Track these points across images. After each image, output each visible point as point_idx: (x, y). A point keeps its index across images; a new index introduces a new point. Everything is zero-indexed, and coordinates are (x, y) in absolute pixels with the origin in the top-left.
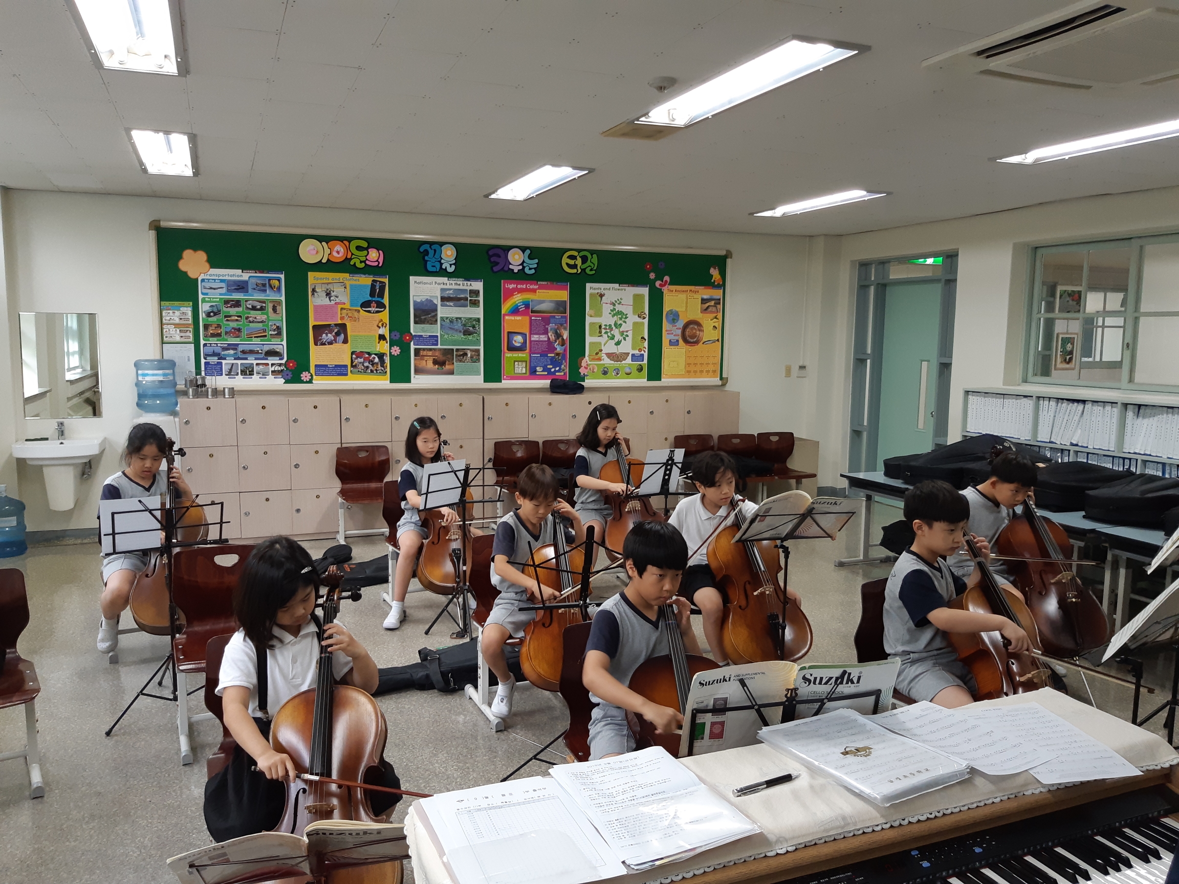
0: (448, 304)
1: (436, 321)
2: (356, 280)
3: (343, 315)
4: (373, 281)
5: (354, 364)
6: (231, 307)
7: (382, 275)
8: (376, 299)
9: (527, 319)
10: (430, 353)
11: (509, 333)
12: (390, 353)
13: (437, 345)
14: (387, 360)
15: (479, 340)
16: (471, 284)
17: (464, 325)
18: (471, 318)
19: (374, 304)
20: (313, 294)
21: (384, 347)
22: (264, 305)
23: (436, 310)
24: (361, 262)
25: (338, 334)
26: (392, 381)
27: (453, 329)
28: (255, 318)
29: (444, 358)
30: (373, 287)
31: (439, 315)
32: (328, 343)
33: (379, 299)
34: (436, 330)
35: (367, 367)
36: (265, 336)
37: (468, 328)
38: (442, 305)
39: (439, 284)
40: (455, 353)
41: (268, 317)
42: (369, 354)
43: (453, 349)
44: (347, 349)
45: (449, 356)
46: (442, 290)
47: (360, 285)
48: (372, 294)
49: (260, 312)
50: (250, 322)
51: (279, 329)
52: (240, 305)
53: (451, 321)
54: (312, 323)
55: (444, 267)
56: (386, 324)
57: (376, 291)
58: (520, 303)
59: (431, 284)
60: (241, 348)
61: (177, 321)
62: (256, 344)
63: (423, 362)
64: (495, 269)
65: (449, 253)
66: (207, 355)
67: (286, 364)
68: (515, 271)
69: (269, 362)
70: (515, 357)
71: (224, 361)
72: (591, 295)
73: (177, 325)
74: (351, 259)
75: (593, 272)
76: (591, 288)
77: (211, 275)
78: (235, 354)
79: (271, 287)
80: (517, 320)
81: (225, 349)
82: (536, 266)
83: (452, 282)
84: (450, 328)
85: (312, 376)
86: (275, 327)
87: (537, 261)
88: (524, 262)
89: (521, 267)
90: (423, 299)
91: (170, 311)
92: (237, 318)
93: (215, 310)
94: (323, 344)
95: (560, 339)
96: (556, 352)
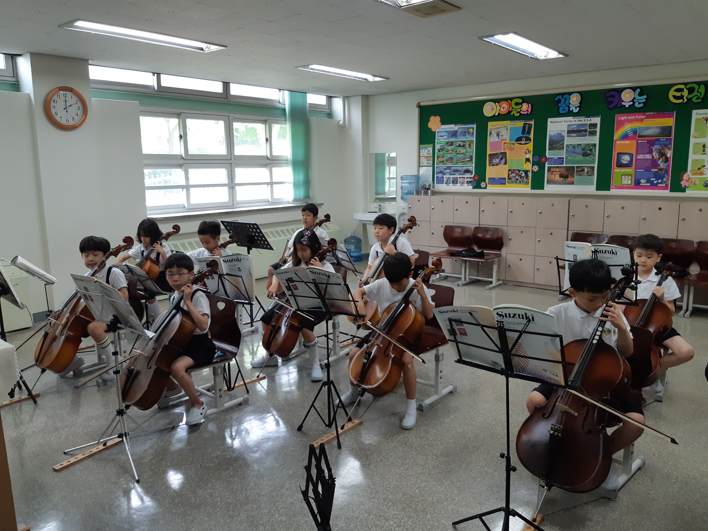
0: (572, 135)
1: (563, 147)
2: (514, 124)
3: (505, 147)
4: (525, 124)
5: (510, 177)
6: (449, 146)
7: (530, 119)
8: (525, 135)
9: (634, 142)
10: (558, 170)
11: (619, 154)
12: (532, 170)
14: (530, 174)
15: (594, 160)
16: (590, 120)
17: (583, 149)
18: (589, 144)
19: (524, 139)
20: (490, 135)
21: (528, 166)
22: (464, 144)
23: (564, 140)
24: (517, 112)
25: (501, 159)
26: (533, 188)
27: (575, 152)
28: (460, 151)
29: (567, 173)
30: (524, 127)
31: (565, 144)
32: (496, 164)
33: (527, 135)
34: (563, 154)
35: (518, 179)
36: (464, 161)
37: (587, 151)
38: (568, 137)
39: (567, 122)
40: (576, 169)
41: (466, 150)
42: (519, 171)
43: (574, 167)
45: (571, 171)
46: (569, 126)
47: (517, 128)
48: (523, 132)
49: (462, 148)
50: (458, 154)
51: (471, 157)
52: (453, 145)
53: (574, 147)
54: (489, 152)
55: (571, 109)
56: (531, 151)
57: (525, 130)
58: (629, 130)
59: (561, 122)
60: (453, 169)
61: (426, 155)
62: (460, 166)
63: (553, 176)
64: (610, 107)
65: (575, 99)
66: (437, 173)
67: (474, 178)
68: (627, 106)
69: (466, 176)
70: (623, 172)
71: (445, 176)
72: (697, 119)
73: (426, 157)
74: (512, 111)
75: (700, 100)
76: (697, 114)
77: (441, 129)
78: (450, 172)
79: (469, 133)
80: (626, 144)
81: (446, 169)
82: (644, 100)
83: (577, 120)
84: (573, 152)
85: (486, 184)
86: (469, 156)
87: (645, 97)
88: (634, 98)
89: (631, 103)
90: (556, 133)
91: (423, 150)
92: (451, 152)
93: (442, 148)
94: (493, 165)
95: (664, 157)
96: (659, 167)
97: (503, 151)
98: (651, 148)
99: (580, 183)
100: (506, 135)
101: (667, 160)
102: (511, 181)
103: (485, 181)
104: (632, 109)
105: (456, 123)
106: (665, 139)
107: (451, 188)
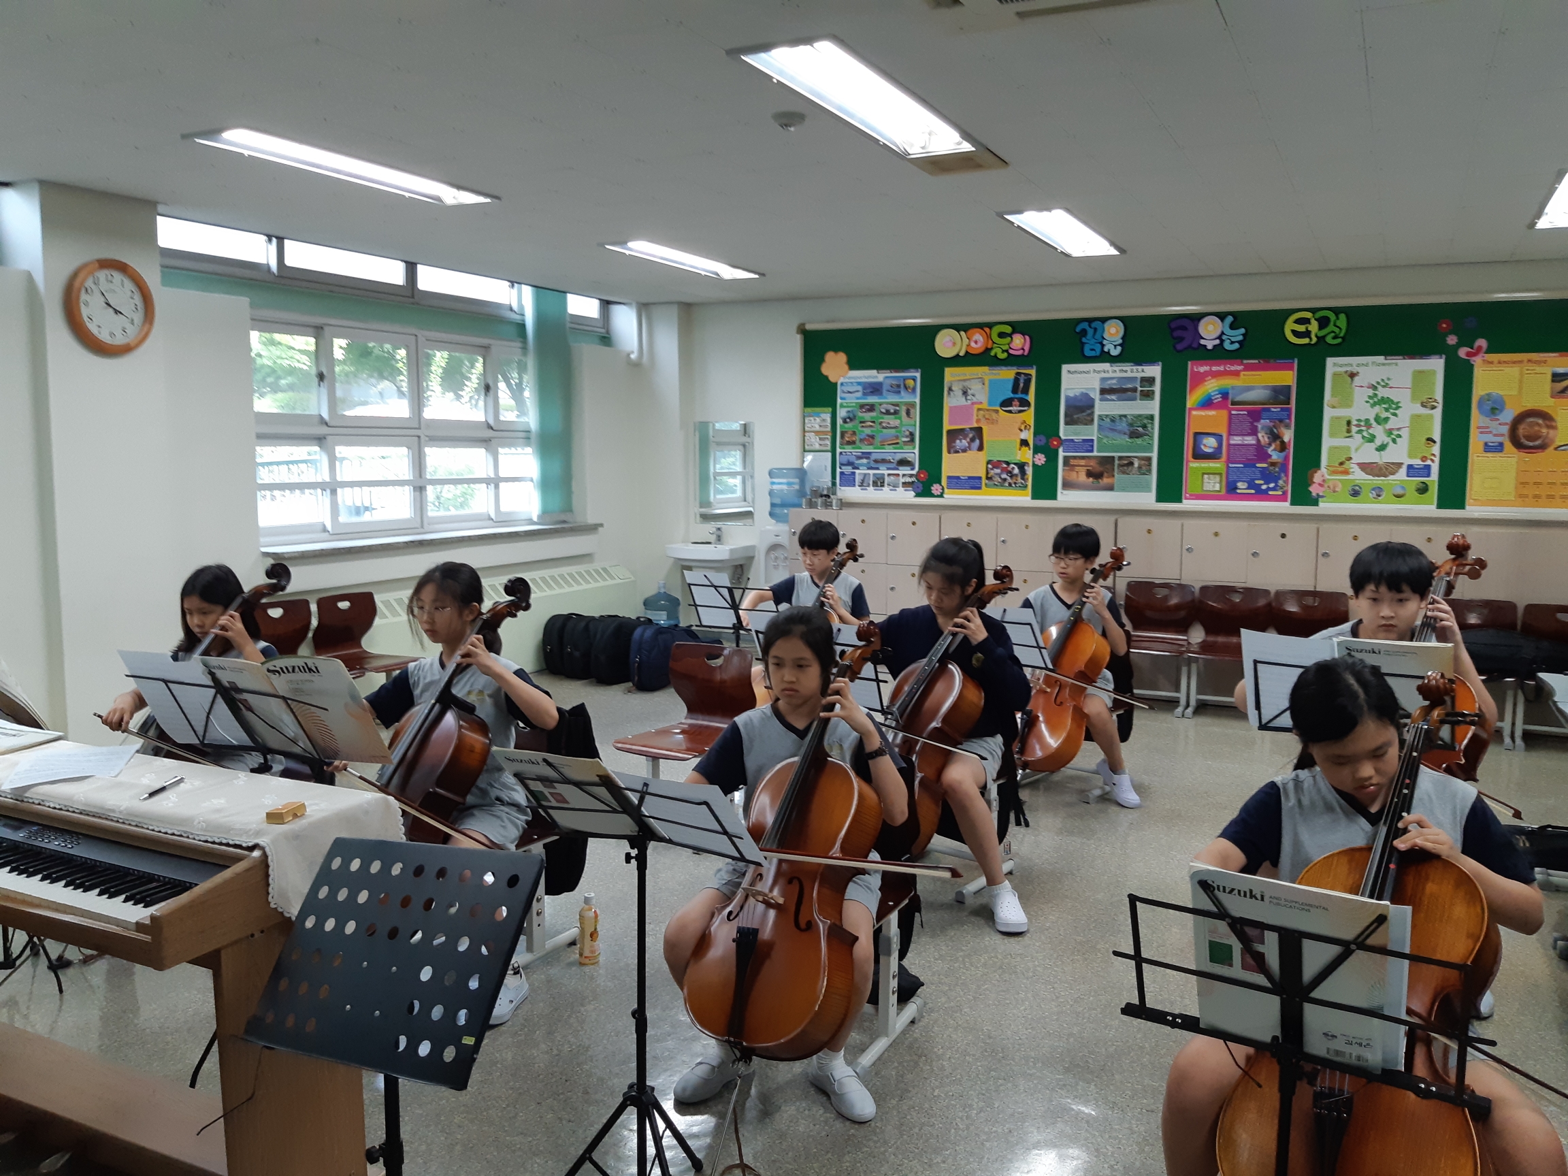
0: (1109, 397)
1: (1092, 420)
2: (995, 374)
3: (979, 417)
4: (1018, 374)
5: (989, 476)
6: (865, 412)
7: (1030, 366)
8: (1019, 395)
9: (1224, 413)
10: (1082, 462)
11: (1196, 434)
13: (1092, 451)
14: (1029, 470)
15: (1151, 445)
16: (1143, 371)
17: (1131, 425)
18: (1140, 416)
19: (1016, 402)
20: (949, 394)
21: (1026, 455)
22: (898, 408)
23: (1092, 406)
24: (1004, 351)
25: (972, 440)
26: (1034, 497)
27: (1116, 430)
28: (889, 423)
29: (1101, 469)
30: (1016, 381)
31: (1097, 413)
32: (962, 450)
33: (1023, 396)
35: (1005, 480)
36: (898, 443)
37: (1137, 429)
38: (1101, 400)
39: (1099, 372)
40: (1117, 462)
41: (901, 421)
42: (1008, 463)
43: (1113, 457)
44: (983, 457)
45: (1108, 466)
46: (1103, 380)
47: (1002, 380)
48: (1015, 390)
49: (893, 416)
50: (884, 428)
51: (912, 435)
52: (875, 410)
53: (1113, 420)
54: (946, 426)
55: (1106, 349)
56: (1030, 427)
57: (1020, 386)
58: (1215, 391)
59: (1088, 372)
60: (873, 457)
61: (817, 428)
62: (889, 452)
63: (1074, 474)
64: (1179, 347)
65: (1113, 330)
66: (842, 464)
67: (917, 476)
68: (1210, 347)
69: (900, 473)
70: (1203, 468)
71: (857, 471)
72: (1335, 375)
73: (817, 433)
74: (992, 349)
75: (1339, 340)
76: (1335, 364)
77: (850, 378)
78: (869, 463)
79: (906, 388)
80: (1210, 416)
81: (859, 458)
82: (1241, 338)
83: (1117, 369)
84: (1111, 429)
85: (943, 489)
86: (907, 433)
87: (1243, 331)
88: (1223, 333)
89: (1218, 342)
90: (1077, 392)
91: (812, 418)
92: (871, 424)
93: (851, 416)
94: (957, 452)
95: (1278, 442)
96: (1269, 460)
97: (975, 425)
98: (1255, 424)
99: (1123, 489)
100: (981, 394)
101: (1283, 447)
102: (991, 483)
103: (939, 482)
104: (1219, 353)
105: (879, 367)
106: (1279, 410)
107: (871, 494)
